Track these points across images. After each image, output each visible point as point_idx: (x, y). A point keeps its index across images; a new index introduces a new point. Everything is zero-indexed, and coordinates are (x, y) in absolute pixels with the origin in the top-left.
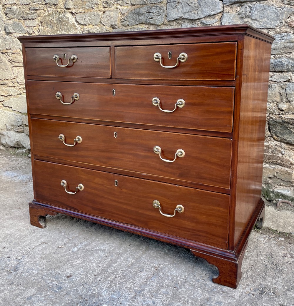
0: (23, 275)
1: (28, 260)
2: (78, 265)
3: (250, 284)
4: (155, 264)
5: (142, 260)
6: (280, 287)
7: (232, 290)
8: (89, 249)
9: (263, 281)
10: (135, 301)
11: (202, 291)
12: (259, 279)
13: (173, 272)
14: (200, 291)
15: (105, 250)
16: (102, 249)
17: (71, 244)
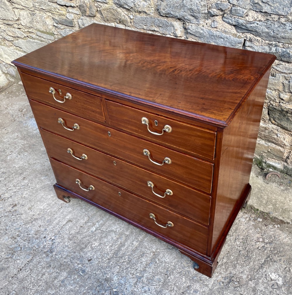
0: (57, 257)
1: (59, 241)
2: (96, 247)
3: (223, 273)
4: (153, 249)
5: (144, 244)
6: (244, 277)
7: (208, 278)
8: (104, 230)
9: (233, 270)
10: (137, 287)
11: (185, 279)
12: (231, 267)
13: (166, 258)
14: (184, 279)
15: (116, 231)
16: (113, 230)
17: (90, 223)
